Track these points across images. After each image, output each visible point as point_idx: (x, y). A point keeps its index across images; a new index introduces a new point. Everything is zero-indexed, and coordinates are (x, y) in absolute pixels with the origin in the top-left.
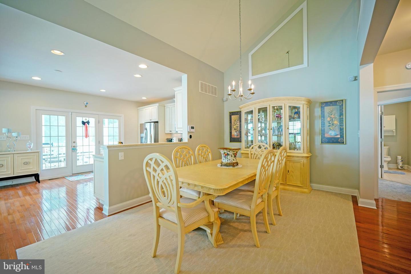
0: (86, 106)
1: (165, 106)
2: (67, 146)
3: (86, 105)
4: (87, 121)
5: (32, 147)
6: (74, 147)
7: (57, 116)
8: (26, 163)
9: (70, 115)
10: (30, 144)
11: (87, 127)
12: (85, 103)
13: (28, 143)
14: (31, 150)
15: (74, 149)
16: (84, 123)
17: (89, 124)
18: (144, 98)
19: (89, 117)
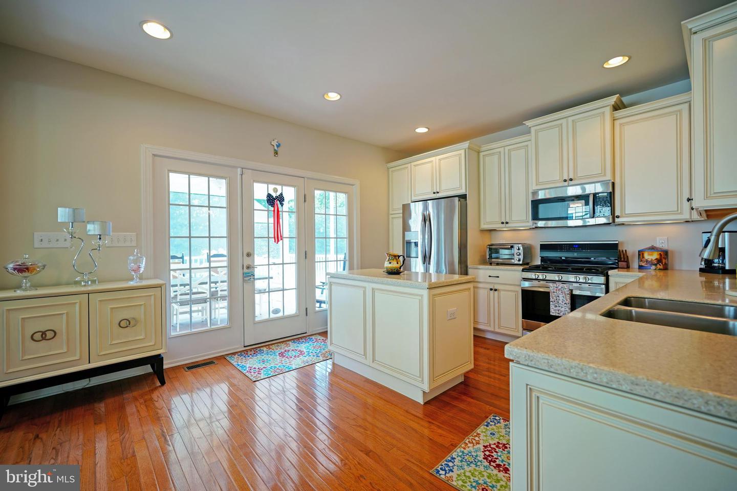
0: (276, 153)
1: (479, 152)
2: (231, 267)
3: (276, 148)
4: (278, 194)
5: (142, 270)
6: (248, 268)
7: (207, 178)
8: (124, 324)
9: (239, 177)
10: (137, 261)
11: (278, 211)
12: (274, 143)
13: (131, 258)
14: (140, 279)
15: (248, 275)
16: (271, 200)
17: (282, 205)
18: (422, 130)
19: (282, 185)
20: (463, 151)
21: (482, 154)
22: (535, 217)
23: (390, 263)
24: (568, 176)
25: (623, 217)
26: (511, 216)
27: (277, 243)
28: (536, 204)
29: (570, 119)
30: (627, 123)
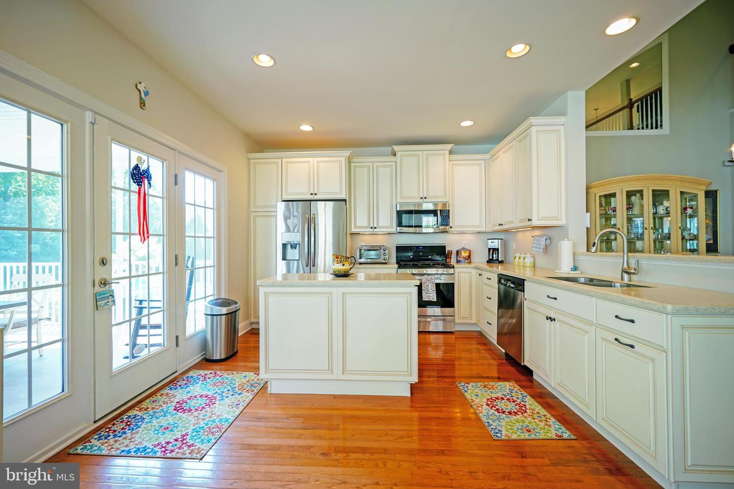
0: (142, 104)
1: (350, 162)
4: (145, 166)
6: (102, 284)
11: (145, 194)
15: (104, 296)
16: (137, 175)
17: (150, 185)
18: (306, 128)
19: (149, 154)
20: (343, 159)
21: (353, 165)
22: (400, 224)
23: (343, 265)
24: (423, 195)
25: (454, 228)
26: (378, 223)
27: (143, 243)
28: (400, 214)
29: (425, 153)
30: (458, 165)
